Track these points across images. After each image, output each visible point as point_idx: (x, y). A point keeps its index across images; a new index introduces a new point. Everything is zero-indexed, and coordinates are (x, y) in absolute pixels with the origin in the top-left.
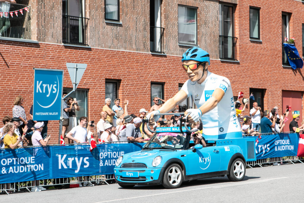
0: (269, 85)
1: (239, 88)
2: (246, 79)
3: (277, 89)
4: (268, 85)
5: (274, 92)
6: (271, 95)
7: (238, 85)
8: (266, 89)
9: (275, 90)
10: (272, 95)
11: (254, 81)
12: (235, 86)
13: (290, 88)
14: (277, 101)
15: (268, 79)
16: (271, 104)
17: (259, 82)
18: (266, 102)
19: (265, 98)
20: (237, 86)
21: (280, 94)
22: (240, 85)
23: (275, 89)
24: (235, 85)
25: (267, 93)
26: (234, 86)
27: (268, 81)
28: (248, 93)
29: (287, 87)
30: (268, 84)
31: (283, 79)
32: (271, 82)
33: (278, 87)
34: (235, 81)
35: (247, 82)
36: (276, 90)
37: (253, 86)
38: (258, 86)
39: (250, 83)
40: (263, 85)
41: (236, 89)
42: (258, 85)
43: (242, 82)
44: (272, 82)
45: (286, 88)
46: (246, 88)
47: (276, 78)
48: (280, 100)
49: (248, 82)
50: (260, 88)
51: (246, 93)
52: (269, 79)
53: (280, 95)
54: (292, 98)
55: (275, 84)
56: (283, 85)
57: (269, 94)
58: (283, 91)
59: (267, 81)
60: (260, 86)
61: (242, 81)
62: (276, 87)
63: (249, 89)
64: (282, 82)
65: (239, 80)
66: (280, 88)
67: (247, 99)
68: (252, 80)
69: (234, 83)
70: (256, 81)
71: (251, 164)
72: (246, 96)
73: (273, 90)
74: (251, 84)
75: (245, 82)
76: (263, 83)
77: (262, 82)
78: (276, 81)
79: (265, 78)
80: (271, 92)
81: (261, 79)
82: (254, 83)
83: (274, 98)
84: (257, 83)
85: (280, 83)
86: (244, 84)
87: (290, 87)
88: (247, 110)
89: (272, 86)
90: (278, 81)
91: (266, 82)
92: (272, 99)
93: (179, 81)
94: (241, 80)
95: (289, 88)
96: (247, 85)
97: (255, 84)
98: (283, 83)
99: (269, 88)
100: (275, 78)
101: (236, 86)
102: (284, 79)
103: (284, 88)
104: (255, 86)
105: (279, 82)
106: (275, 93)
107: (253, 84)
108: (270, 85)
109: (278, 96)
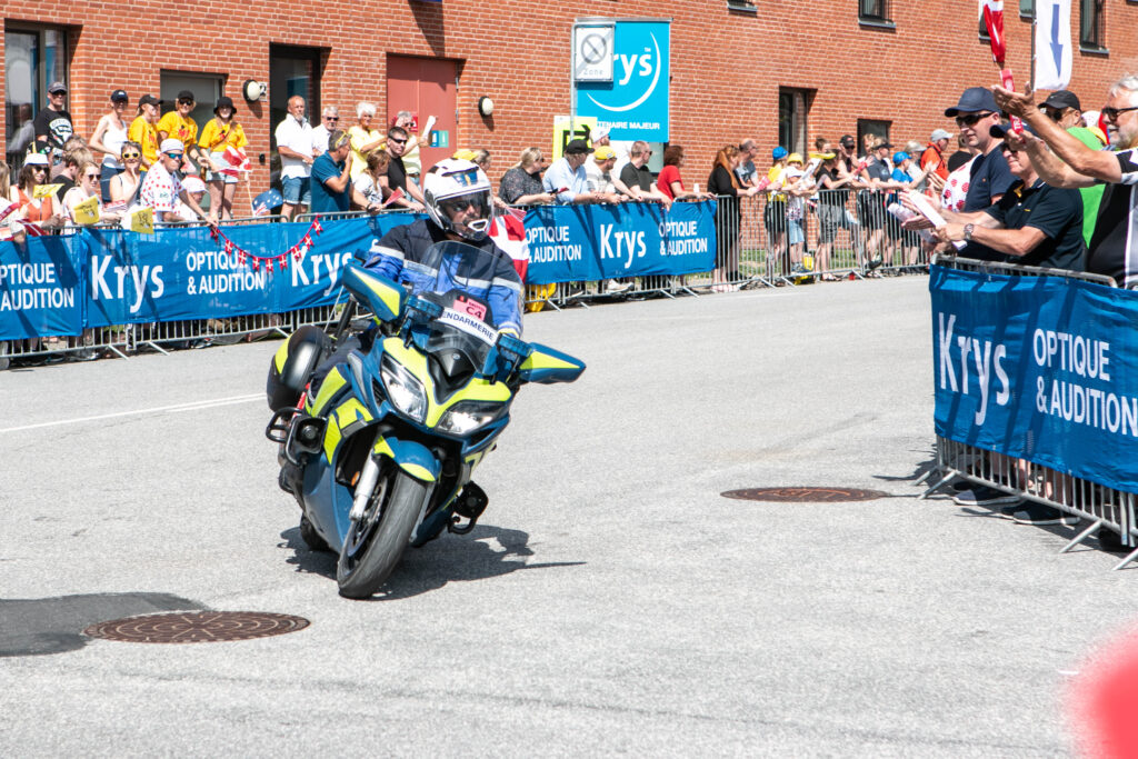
0: (340, 35)
1: (230, 42)
2: (256, 9)
3: (369, 49)
4: (335, 34)
5: (359, 59)
6: (347, 69)
7: (227, 30)
8: (329, 49)
9: (361, 53)
10: (352, 70)
11: (286, 18)
12: (218, 35)
13: (417, 47)
14: (369, 93)
15: (335, 11)
16: (347, 103)
17: (305, 20)
18: (328, 96)
19: (326, 80)
20: (224, 35)
21: (378, 66)
22: (234, 31)
23: (364, 48)
24: (215, 29)
25: (335, 62)
26: (212, 35)
27: (338, 17)
28: (263, 62)
29: (403, 41)
30: (338, 28)
31: (389, 11)
32: (347, 24)
33: (372, 43)
34: (216, 17)
35: (259, 21)
36: (367, 54)
37: (284, 35)
38: (302, 37)
39: (272, 23)
40: (317, 32)
41: (220, 47)
42: (300, 31)
43: (240, 20)
44: (351, 21)
45: (400, 46)
46: (255, 44)
47: (367, 9)
48: (378, 88)
49: (266, 22)
50: (308, 42)
51: (257, 62)
52: (341, 12)
53: (381, 72)
54: (422, 81)
55: (360, 31)
56: (389, 34)
57: (342, 68)
58: (390, 55)
59: (332, 17)
60: (308, 38)
61: (244, 14)
62: (366, 43)
63: (268, 48)
64: (388, 23)
65: (231, 13)
66: (379, 44)
67: (260, 83)
68: (278, 11)
69: (212, 23)
70: (292, 19)
71: (285, 326)
72: (258, 74)
73: (356, 53)
74: (275, 29)
75: (253, 21)
76: (320, 27)
77: (316, 21)
78: (366, 21)
79: (326, 8)
80: (347, 58)
81: (311, 9)
82: (284, 24)
83: (359, 81)
84: (297, 25)
85: (380, 27)
86: (251, 27)
87: (414, 41)
88: (261, 127)
89: (352, 36)
90: (372, 21)
91: (328, 22)
92: (349, 86)
93: (8, 10)
94: (237, 13)
95: (411, 47)
96: (260, 33)
97: (288, 31)
98: (391, 28)
99: (341, 46)
100: (361, 9)
101: (221, 33)
102: (395, 12)
103: (395, 45)
104: (290, 36)
105: (378, 22)
106: (362, 65)
107: (281, 29)
108: (346, 35)
109: (373, 77)
